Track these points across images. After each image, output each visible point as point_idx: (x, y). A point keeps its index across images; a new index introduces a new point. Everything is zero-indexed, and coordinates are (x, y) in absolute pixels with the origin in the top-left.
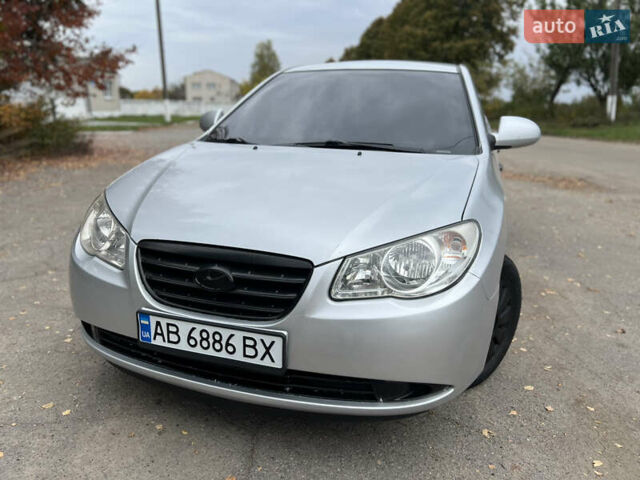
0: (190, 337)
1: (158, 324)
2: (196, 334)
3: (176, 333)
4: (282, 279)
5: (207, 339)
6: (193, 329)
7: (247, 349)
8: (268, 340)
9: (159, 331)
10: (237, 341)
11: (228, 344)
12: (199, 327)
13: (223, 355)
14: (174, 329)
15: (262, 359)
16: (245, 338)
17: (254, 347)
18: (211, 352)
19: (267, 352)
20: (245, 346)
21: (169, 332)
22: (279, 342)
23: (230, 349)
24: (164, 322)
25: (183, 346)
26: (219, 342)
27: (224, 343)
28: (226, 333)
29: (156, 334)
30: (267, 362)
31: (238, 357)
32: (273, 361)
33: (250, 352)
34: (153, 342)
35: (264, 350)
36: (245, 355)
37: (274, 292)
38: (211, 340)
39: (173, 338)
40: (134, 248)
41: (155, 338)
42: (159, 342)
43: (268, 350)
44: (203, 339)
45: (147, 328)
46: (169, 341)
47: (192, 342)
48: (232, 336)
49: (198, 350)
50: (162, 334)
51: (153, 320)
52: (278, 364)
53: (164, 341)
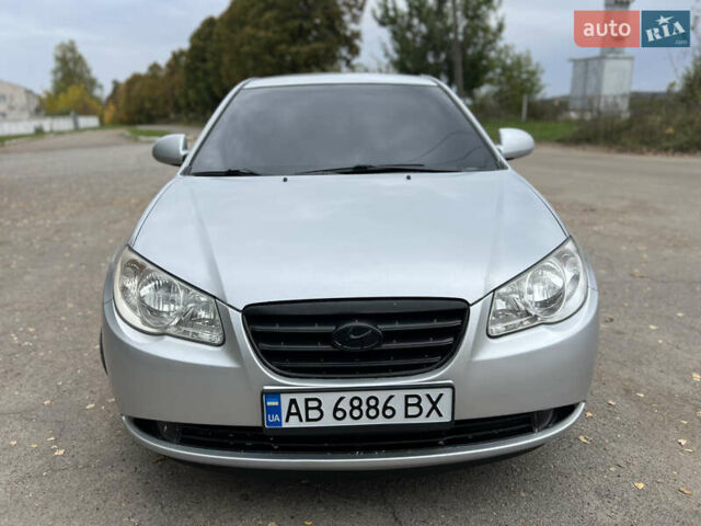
0: (336, 409)
1: (293, 402)
2: (345, 405)
3: (318, 408)
4: (436, 324)
5: (359, 408)
6: (341, 399)
7: (409, 408)
8: (434, 394)
9: (294, 410)
10: (398, 403)
11: (385, 407)
12: (349, 395)
13: (381, 421)
14: (315, 404)
15: (428, 416)
16: (407, 397)
17: (418, 405)
18: (365, 421)
19: (434, 407)
20: (407, 405)
21: (307, 409)
22: (447, 393)
23: (389, 412)
24: (301, 399)
25: (328, 421)
26: (375, 407)
27: (380, 407)
28: (382, 396)
29: (289, 414)
30: (434, 418)
31: (399, 419)
32: (440, 415)
33: (413, 411)
34: (285, 425)
35: (430, 406)
36: (407, 416)
37: (428, 340)
38: (364, 407)
39: (314, 414)
41: (287, 420)
42: (294, 423)
43: (434, 404)
44: (353, 408)
45: (277, 410)
46: (308, 420)
47: (339, 414)
48: (391, 397)
49: (348, 422)
50: (298, 414)
51: (285, 400)
52: (447, 418)
53: (301, 420)
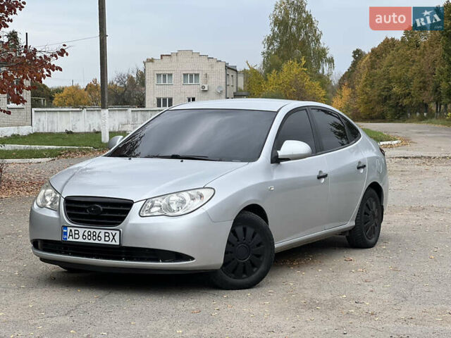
0: (83, 235)
1: (71, 230)
2: (86, 234)
3: (78, 234)
4: (121, 208)
6: (85, 231)
8: (114, 232)
9: (71, 234)
10: (102, 235)
11: (98, 236)
12: (87, 230)
13: (97, 242)
14: (77, 232)
15: (112, 241)
16: (105, 233)
17: (108, 236)
18: (92, 241)
19: (114, 238)
20: (105, 236)
21: (75, 234)
22: (118, 232)
23: (99, 239)
24: (73, 229)
25: (81, 240)
26: (95, 236)
28: (98, 232)
30: (113, 243)
31: (102, 242)
32: (116, 242)
33: (107, 239)
34: (68, 240)
35: (112, 237)
36: (105, 241)
37: (118, 213)
38: (92, 235)
39: (77, 236)
40: (63, 200)
42: (70, 239)
43: (114, 237)
44: (89, 235)
45: (66, 233)
46: (75, 238)
47: (84, 237)
48: (100, 232)
49: (87, 241)
51: (69, 229)
52: (118, 244)
53: (73, 238)
